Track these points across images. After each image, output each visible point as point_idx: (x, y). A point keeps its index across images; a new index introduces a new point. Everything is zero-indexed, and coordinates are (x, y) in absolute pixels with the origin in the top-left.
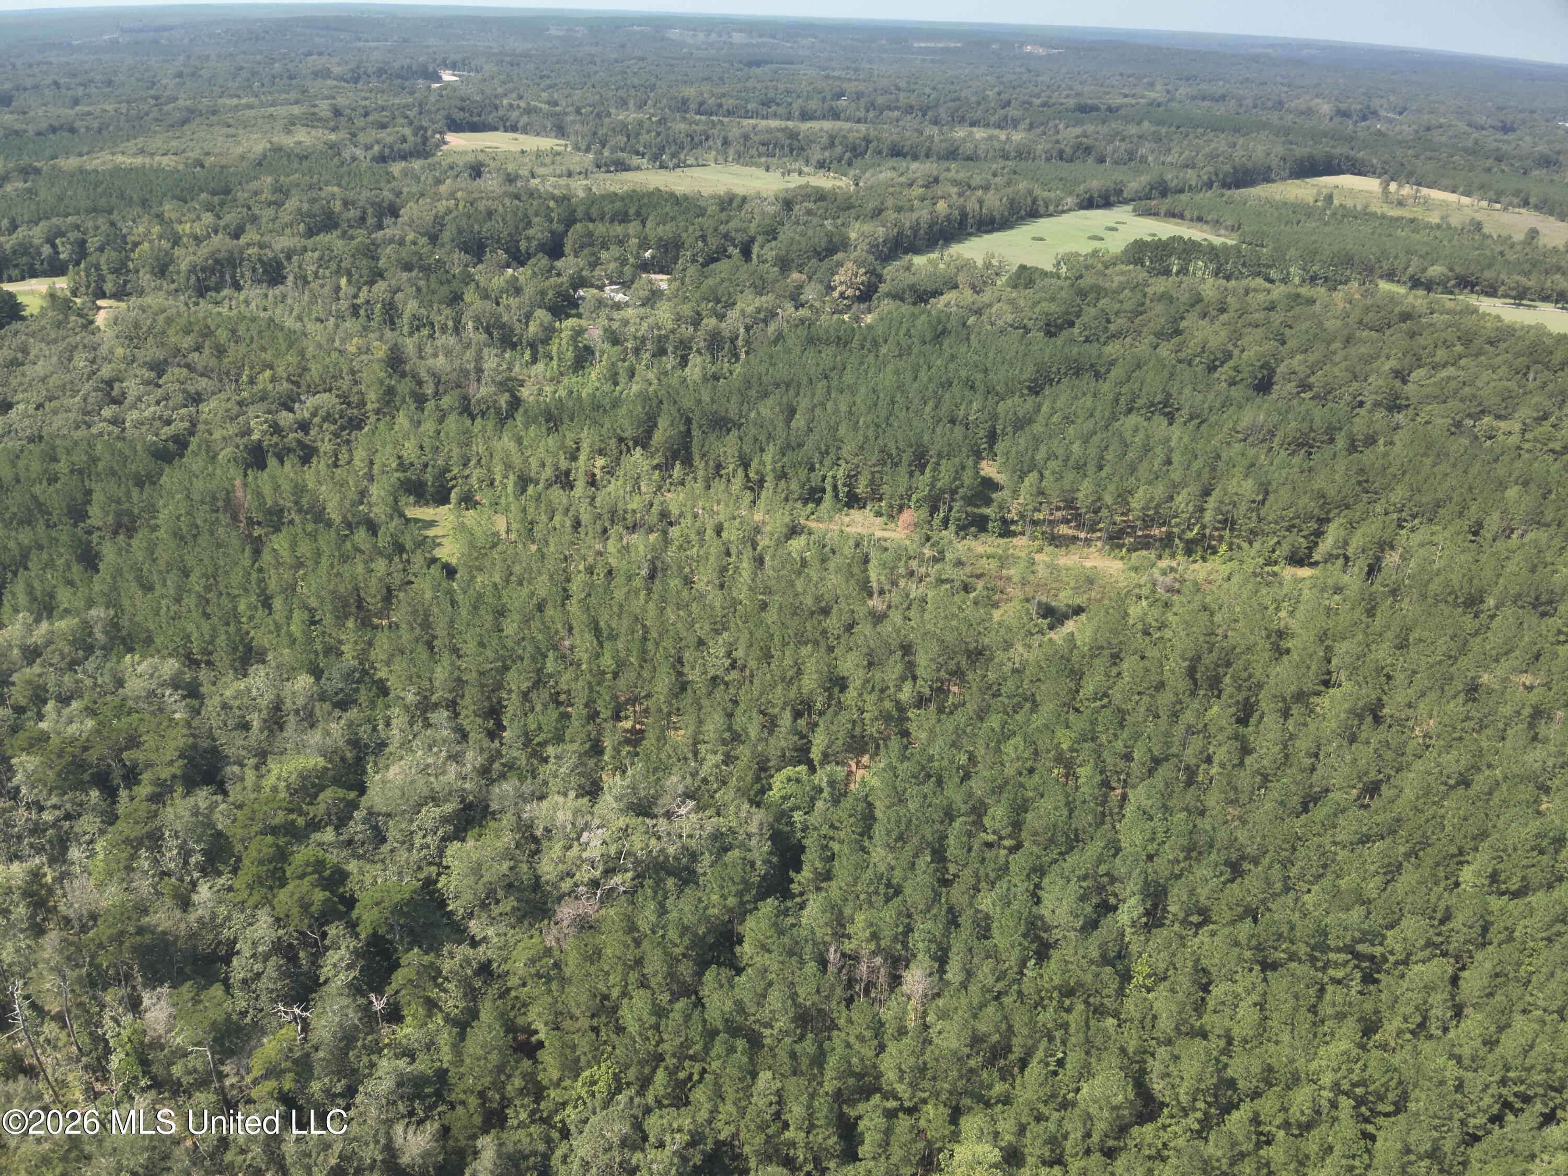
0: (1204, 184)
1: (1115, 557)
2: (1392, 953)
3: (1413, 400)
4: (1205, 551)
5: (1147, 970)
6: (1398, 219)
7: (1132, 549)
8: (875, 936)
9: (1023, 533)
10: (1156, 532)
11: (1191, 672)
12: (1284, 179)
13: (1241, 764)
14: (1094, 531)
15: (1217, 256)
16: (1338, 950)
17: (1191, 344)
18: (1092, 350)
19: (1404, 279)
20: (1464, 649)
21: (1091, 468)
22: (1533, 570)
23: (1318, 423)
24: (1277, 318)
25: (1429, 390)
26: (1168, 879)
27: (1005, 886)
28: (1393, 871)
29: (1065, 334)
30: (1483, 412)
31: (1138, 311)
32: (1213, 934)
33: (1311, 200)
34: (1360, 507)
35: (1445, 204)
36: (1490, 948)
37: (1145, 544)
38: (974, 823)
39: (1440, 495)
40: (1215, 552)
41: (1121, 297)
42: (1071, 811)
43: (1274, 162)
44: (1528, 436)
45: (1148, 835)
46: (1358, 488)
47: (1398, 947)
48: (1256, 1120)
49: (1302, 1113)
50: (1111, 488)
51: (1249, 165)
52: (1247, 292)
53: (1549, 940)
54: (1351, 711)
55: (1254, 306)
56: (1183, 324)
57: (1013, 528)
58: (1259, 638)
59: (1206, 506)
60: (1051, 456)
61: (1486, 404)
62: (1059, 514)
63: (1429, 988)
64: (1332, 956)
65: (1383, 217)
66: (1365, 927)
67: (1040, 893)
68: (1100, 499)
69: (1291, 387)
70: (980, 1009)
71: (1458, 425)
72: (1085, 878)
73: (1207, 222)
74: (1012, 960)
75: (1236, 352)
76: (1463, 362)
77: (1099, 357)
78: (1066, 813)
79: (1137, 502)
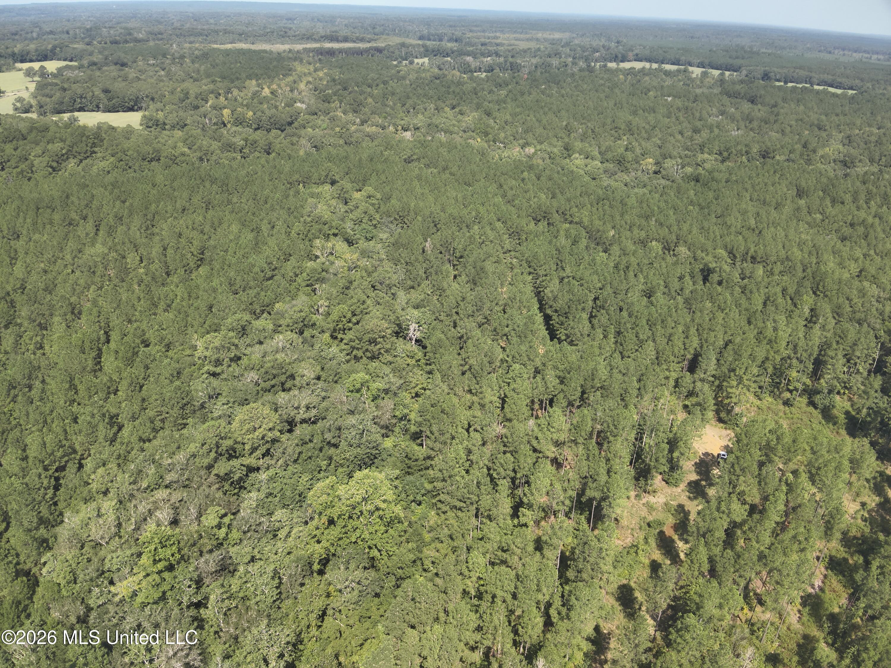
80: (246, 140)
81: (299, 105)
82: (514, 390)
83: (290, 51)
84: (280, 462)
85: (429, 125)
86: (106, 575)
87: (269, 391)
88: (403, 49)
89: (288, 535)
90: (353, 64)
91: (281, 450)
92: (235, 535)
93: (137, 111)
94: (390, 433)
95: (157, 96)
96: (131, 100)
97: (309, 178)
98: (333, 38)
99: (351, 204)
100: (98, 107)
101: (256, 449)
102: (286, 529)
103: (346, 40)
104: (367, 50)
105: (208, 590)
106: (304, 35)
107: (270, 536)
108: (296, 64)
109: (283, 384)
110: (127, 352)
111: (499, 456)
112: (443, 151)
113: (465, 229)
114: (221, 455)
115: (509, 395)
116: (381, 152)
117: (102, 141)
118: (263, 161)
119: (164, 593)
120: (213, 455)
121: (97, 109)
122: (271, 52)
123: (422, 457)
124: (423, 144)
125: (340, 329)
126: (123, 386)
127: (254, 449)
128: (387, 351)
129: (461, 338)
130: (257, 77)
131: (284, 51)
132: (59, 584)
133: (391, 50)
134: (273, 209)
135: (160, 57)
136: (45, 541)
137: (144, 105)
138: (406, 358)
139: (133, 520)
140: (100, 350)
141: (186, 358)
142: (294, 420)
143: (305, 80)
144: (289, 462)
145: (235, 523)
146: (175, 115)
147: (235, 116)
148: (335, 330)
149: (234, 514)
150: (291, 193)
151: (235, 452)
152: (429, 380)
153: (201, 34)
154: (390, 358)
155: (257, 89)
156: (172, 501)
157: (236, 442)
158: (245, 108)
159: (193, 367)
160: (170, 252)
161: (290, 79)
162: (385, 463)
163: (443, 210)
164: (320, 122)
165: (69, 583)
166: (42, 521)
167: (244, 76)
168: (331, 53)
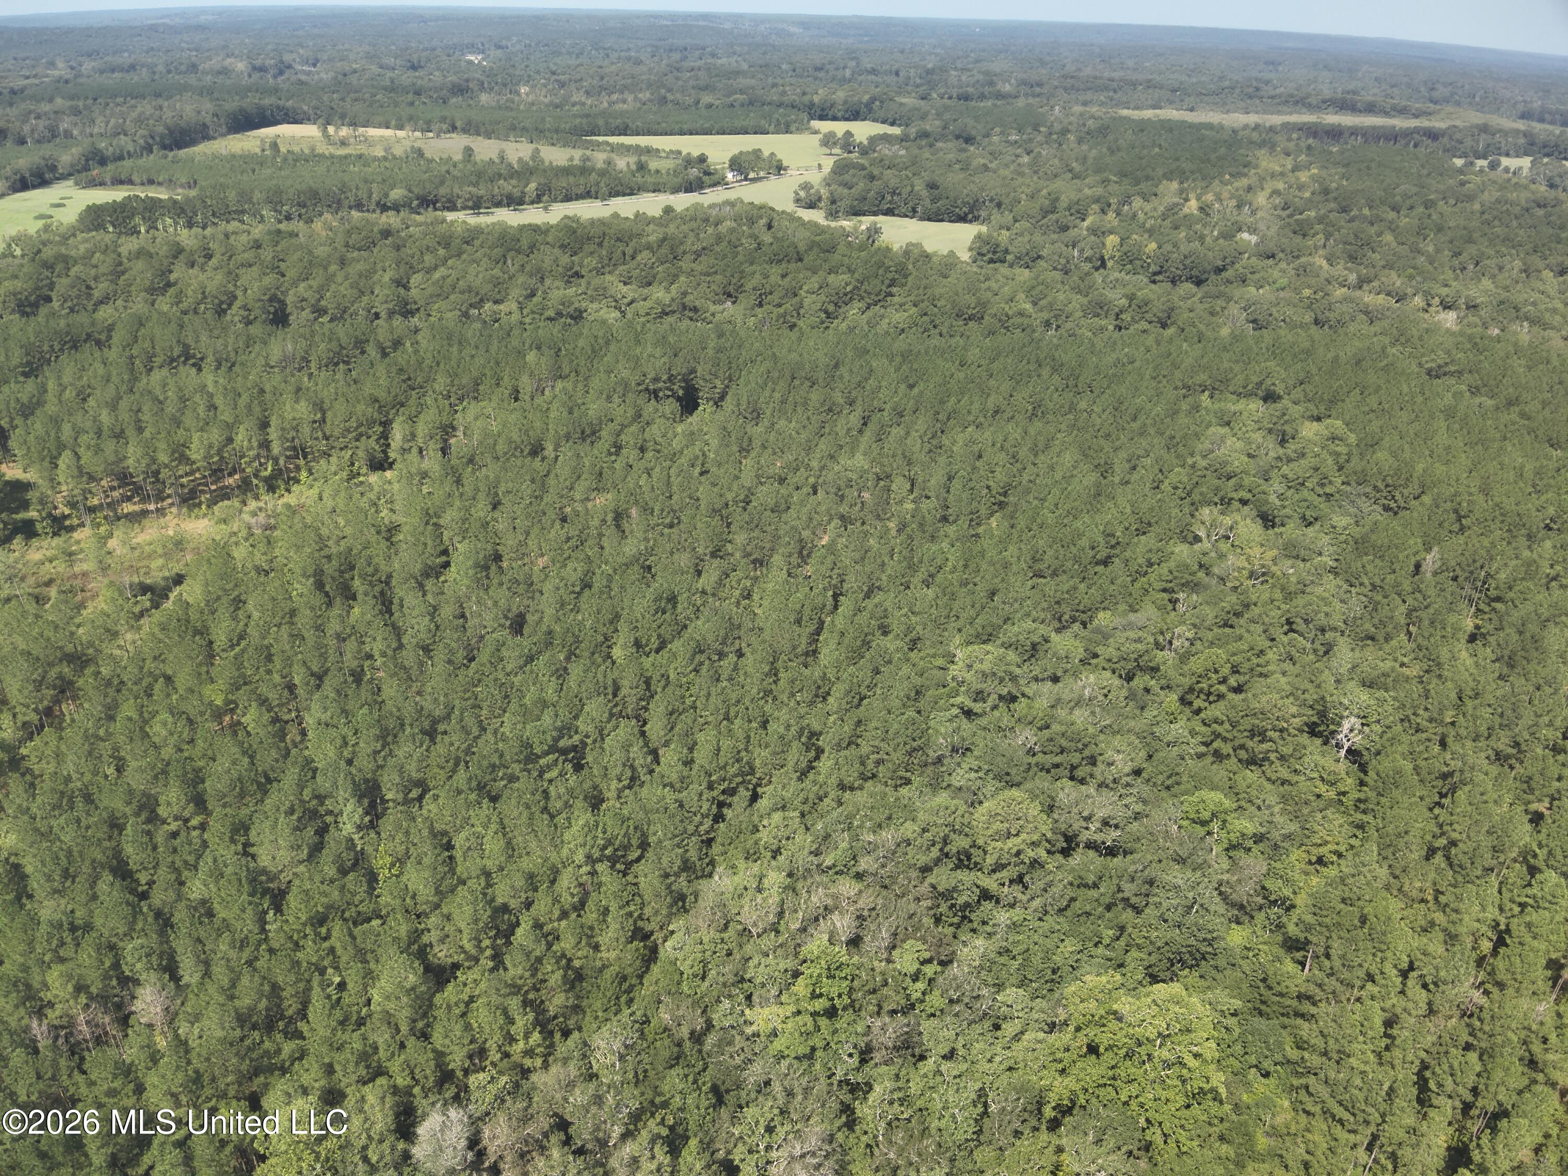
0: (143, 148)
1: (197, 517)
2: (587, 736)
3: (421, 303)
4: (287, 483)
5: (389, 860)
6: (346, 157)
7: (212, 503)
8: (80, 988)
9: (82, 525)
10: (230, 481)
11: (320, 585)
12: (223, 135)
13: (401, 646)
14: (163, 500)
15: (183, 211)
16: (547, 753)
17: (190, 293)
18: (82, 318)
19: (372, 207)
20: (544, 488)
21: (130, 432)
22: (570, 413)
23: (344, 341)
24: (267, 254)
25: (430, 290)
26: (374, 772)
27: (210, 860)
28: (561, 673)
29: (43, 311)
30: (482, 300)
31: (118, 271)
32: (436, 797)
33: (258, 150)
34: (412, 402)
35: (382, 138)
36: (657, 697)
37: (224, 494)
38: (149, 821)
39: (475, 374)
40: (298, 481)
41: (94, 261)
42: (252, 757)
43: (208, 120)
44: (525, 312)
45: (339, 742)
46: (404, 386)
47: (590, 729)
48: (538, 926)
49: (572, 895)
50: (162, 445)
51: (183, 124)
52: (227, 236)
53: (696, 670)
54: (477, 565)
55: (240, 248)
56: (173, 277)
57: (67, 523)
58: (370, 535)
59: (271, 438)
60: (78, 432)
61: (483, 292)
62: (116, 494)
63: (626, 747)
64: (543, 762)
65: (332, 156)
66: (559, 724)
67: (252, 850)
68: (154, 460)
69: (306, 314)
70: (234, 986)
71: (466, 315)
72: (291, 811)
73: (160, 184)
74: (247, 925)
75: (239, 293)
76: (450, 262)
77: (93, 324)
78: (246, 760)
79: (196, 453)
80: (1131, 298)
81: (1245, 236)
82: (1529, 925)
83: (1257, 127)
84: (1037, 903)
85: (1502, 302)
86: (746, 985)
87: (1048, 771)
88: (1483, 136)
89: (1017, 1037)
90: (1373, 160)
91: (1041, 884)
92: (936, 1000)
93: (971, 222)
94: (1246, 919)
95: (1006, 201)
96: (964, 204)
97: (1226, 381)
98: (1344, 105)
99: (1292, 446)
100: (914, 210)
101: (1004, 866)
102: (1017, 1025)
103: (1370, 109)
104: (1408, 134)
105: (874, 1073)
106: (1292, 96)
107: (987, 1024)
108: (1262, 153)
109: (1073, 768)
110: (855, 638)
111: (1453, 1051)
112: (1518, 365)
113: (1522, 542)
114: (947, 855)
115: (1515, 933)
116: (1384, 349)
117: (906, 276)
118: (1150, 340)
119: (813, 1049)
120: (935, 852)
121: (912, 213)
122: (1221, 127)
123: (1294, 990)
124: (1477, 345)
125: (1201, 691)
126: (838, 691)
127: (998, 867)
128: (1282, 758)
129: (1444, 776)
130: (1182, 176)
131: (1246, 127)
132: (682, 973)
133: (1458, 136)
134: (1143, 433)
135: (1029, 130)
136: (682, 897)
137: (983, 214)
138: (1318, 783)
139: (800, 915)
140: (822, 623)
141: (935, 672)
142: (1076, 836)
143: (1269, 186)
144: (1049, 908)
145: (940, 980)
146: (1026, 239)
147: (1125, 248)
148: (1191, 690)
149: (942, 963)
150: (1184, 406)
151: (969, 859)
152: (1353, 841)
153: (1106, 88)
154: (1284, 773)
155: (1176, 200)
156: (861, 904)
157: (974, 845)
158: (1146, 236)
159: (942, 690)
160: (956, 485)
161: (1245, 182)
162: (1219, 976)
163: (1486, 491)
164: (1276, 274)
165: (695, 976)
166: (686, 866)
167: (1160, 172)
168: (1335, 133)
